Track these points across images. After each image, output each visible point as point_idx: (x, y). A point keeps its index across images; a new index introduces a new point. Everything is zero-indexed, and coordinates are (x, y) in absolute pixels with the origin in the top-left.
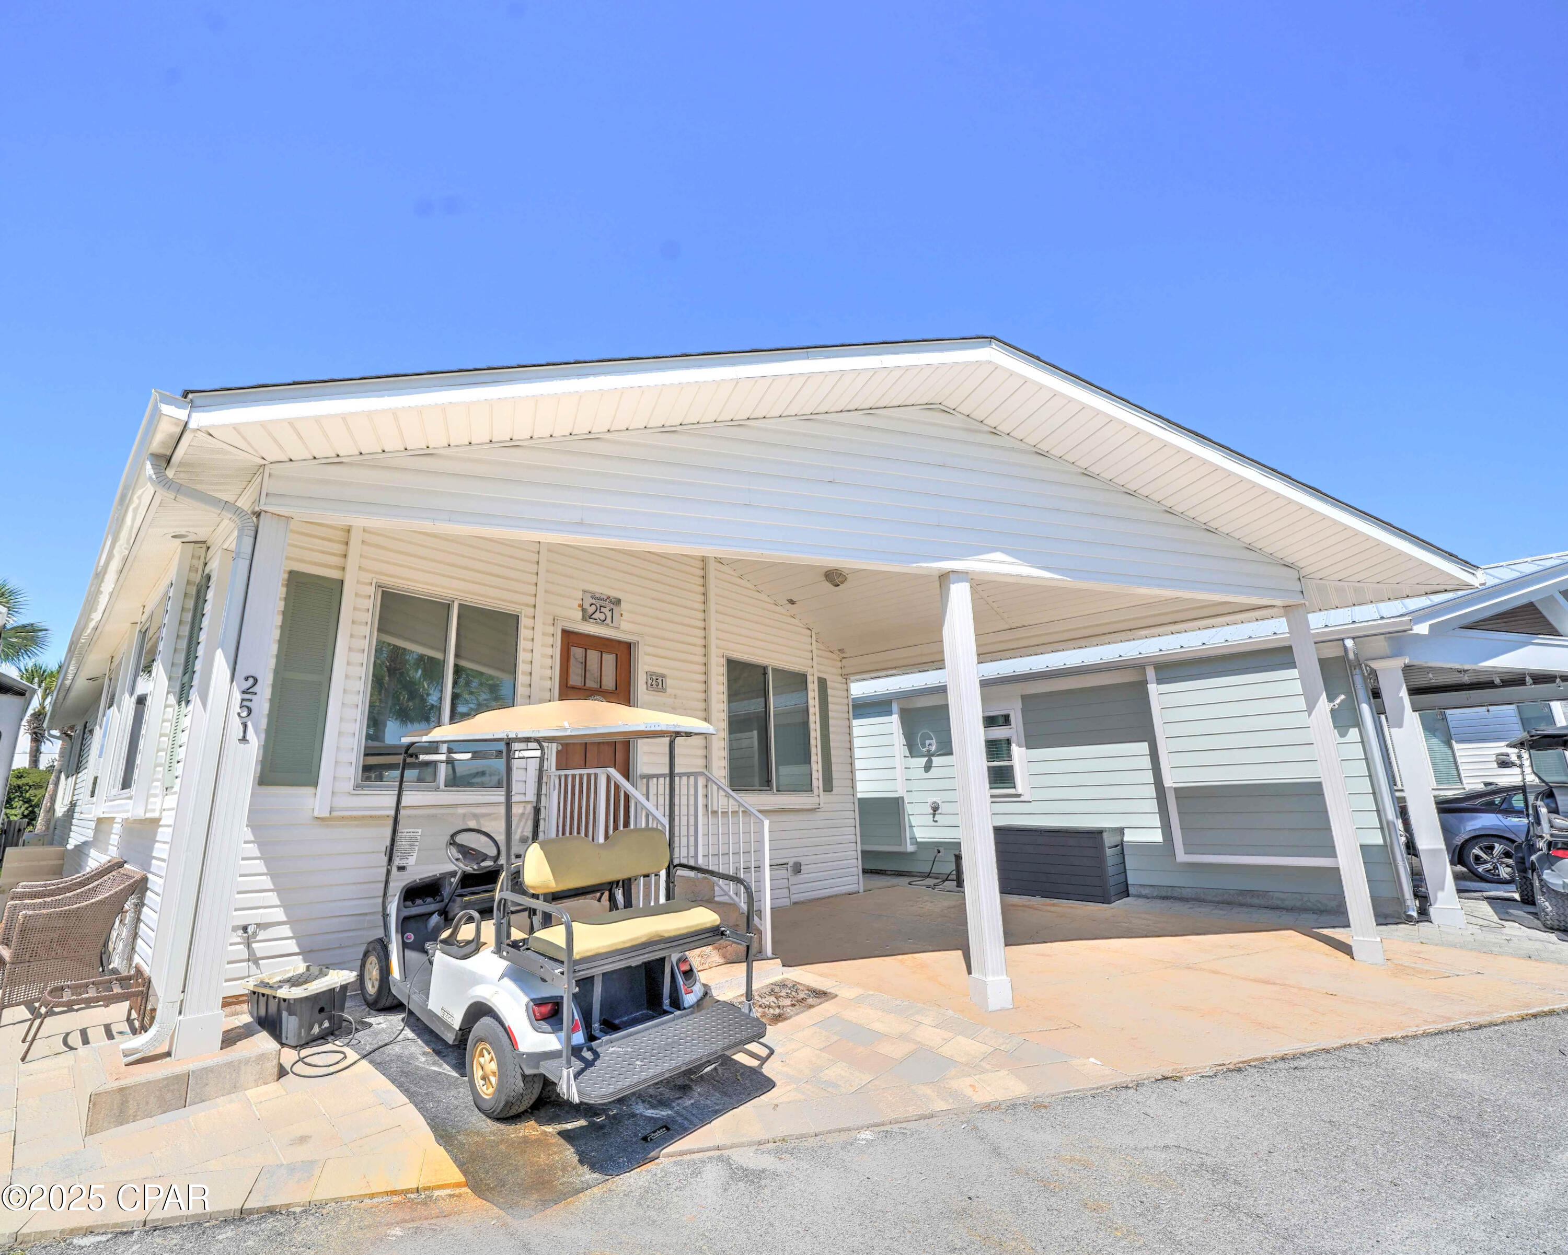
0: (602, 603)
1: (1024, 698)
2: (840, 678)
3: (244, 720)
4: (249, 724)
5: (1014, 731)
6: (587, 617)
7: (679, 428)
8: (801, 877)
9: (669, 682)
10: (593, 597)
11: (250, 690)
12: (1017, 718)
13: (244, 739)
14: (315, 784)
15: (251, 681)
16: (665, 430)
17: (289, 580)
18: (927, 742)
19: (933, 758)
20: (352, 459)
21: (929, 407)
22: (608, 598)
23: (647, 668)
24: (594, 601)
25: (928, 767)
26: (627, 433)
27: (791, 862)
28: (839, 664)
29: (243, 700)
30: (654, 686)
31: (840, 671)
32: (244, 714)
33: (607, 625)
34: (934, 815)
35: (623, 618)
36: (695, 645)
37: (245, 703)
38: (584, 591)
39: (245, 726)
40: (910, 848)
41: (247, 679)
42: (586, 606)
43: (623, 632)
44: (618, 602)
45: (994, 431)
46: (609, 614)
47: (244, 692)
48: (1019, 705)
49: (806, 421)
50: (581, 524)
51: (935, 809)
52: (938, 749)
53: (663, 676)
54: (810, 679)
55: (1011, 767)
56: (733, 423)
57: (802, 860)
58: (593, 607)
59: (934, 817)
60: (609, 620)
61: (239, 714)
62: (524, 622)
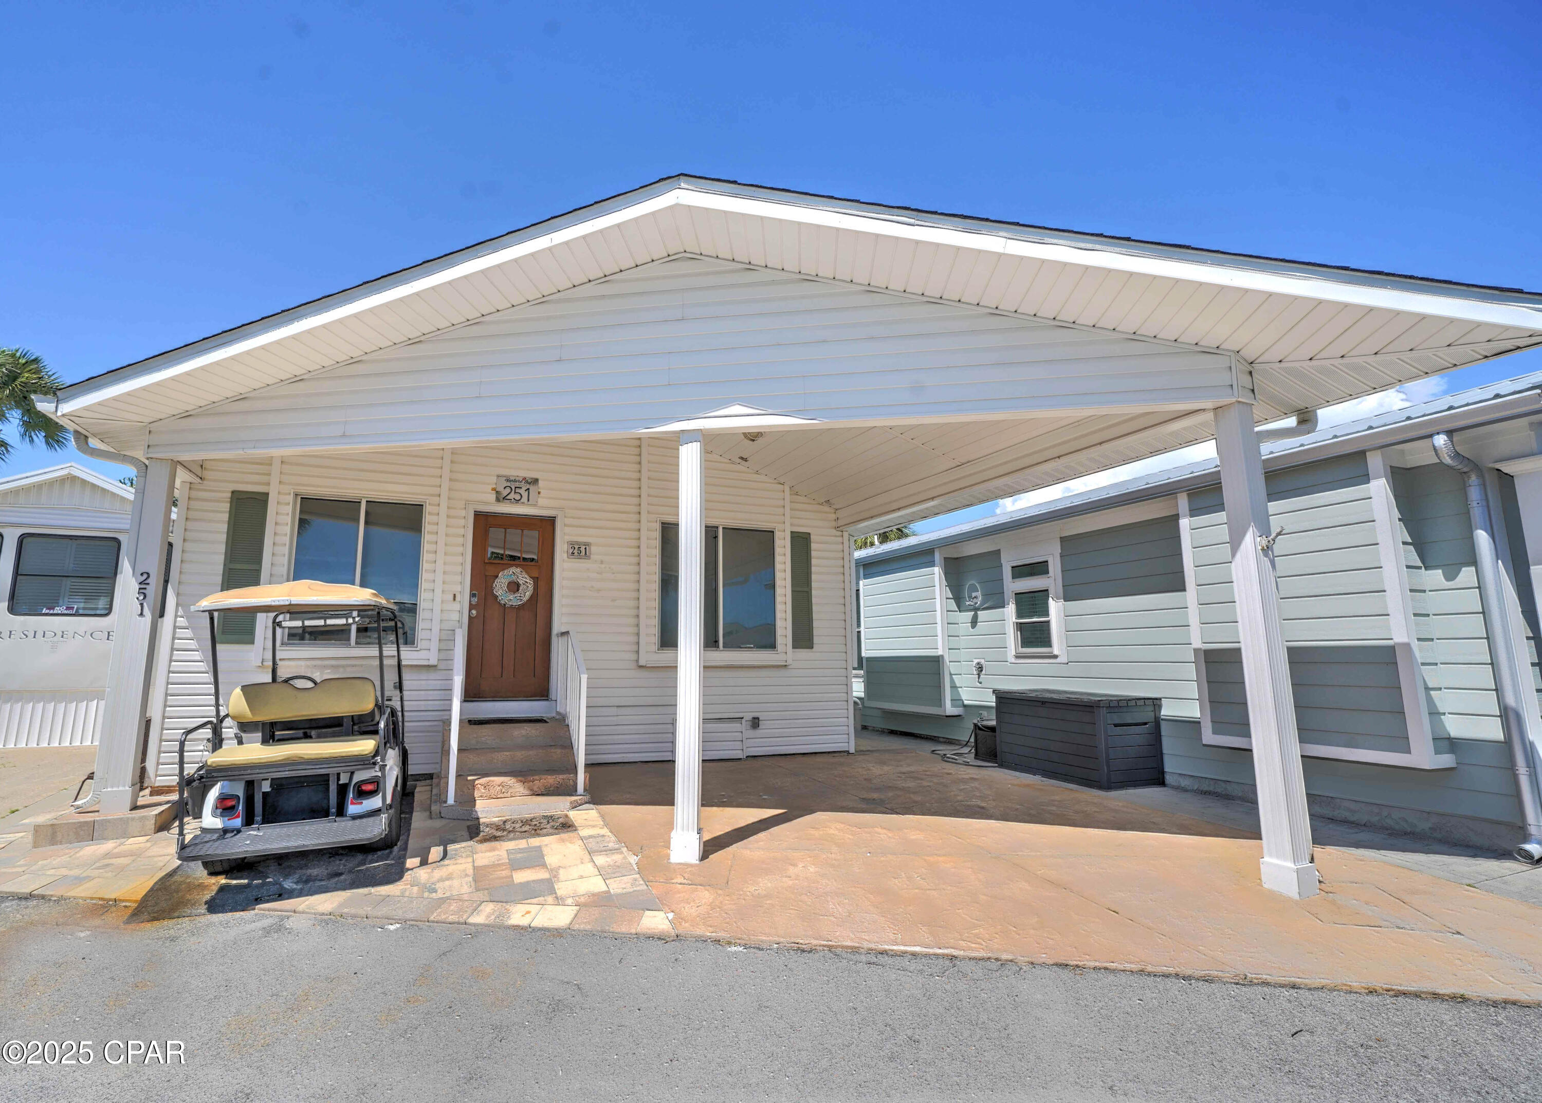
0: (517, 484)
1: (1063, 540)
2: (834, 531)
3: (142, 602)
4: (145, 604)
5: (1052, 581)
6: (500, 498)
7: (422, 338)
8: (758, 732)
9: (593, 549)
10: (508, 480)
11: (146, 582)
12: (1055, 567)
13: (141, 614)
14: (252, 642)
15: (145, 576)
16: (413, 342)
17: (232, 498)
18: (974, 594)
19: (979, 612)
20: (196, 411)
21: (670, 258)
22: (524, 479)
23: (567, 538)
24: (508, 484)
25: (974, 622)
26: (381, 352)
27: (749, 716)
28: (833, 516)
29: (140, 589)
30: (576, 554)
31: (834, 524)
32: (141, 598)
33: (523, 503)
34: (979, 675)
35: (540, 495)
36: (628, 513)
37: (141, 591)
38: (498, 476)
39: (142, 605)
40: (950, 709)
41: (142, 574)
42: (500, 489)
43: (542, 507)
44: (535, 481)
45: (748, 267)
46: (525, 495)
47: (140, 583)
48: (1057, 549)
49: (539, 305)
50: (344, 436)
51: (980, 668)
52: (983, 602)
53: (587, 545)
54: (778, 535)
55: (1048, 622)
56: (470, 323)
57: (762, 716)
58: (508, 490)
59: (979, 678)
60: (525, 499)
61: (138, 598)
62: (428, 509)
